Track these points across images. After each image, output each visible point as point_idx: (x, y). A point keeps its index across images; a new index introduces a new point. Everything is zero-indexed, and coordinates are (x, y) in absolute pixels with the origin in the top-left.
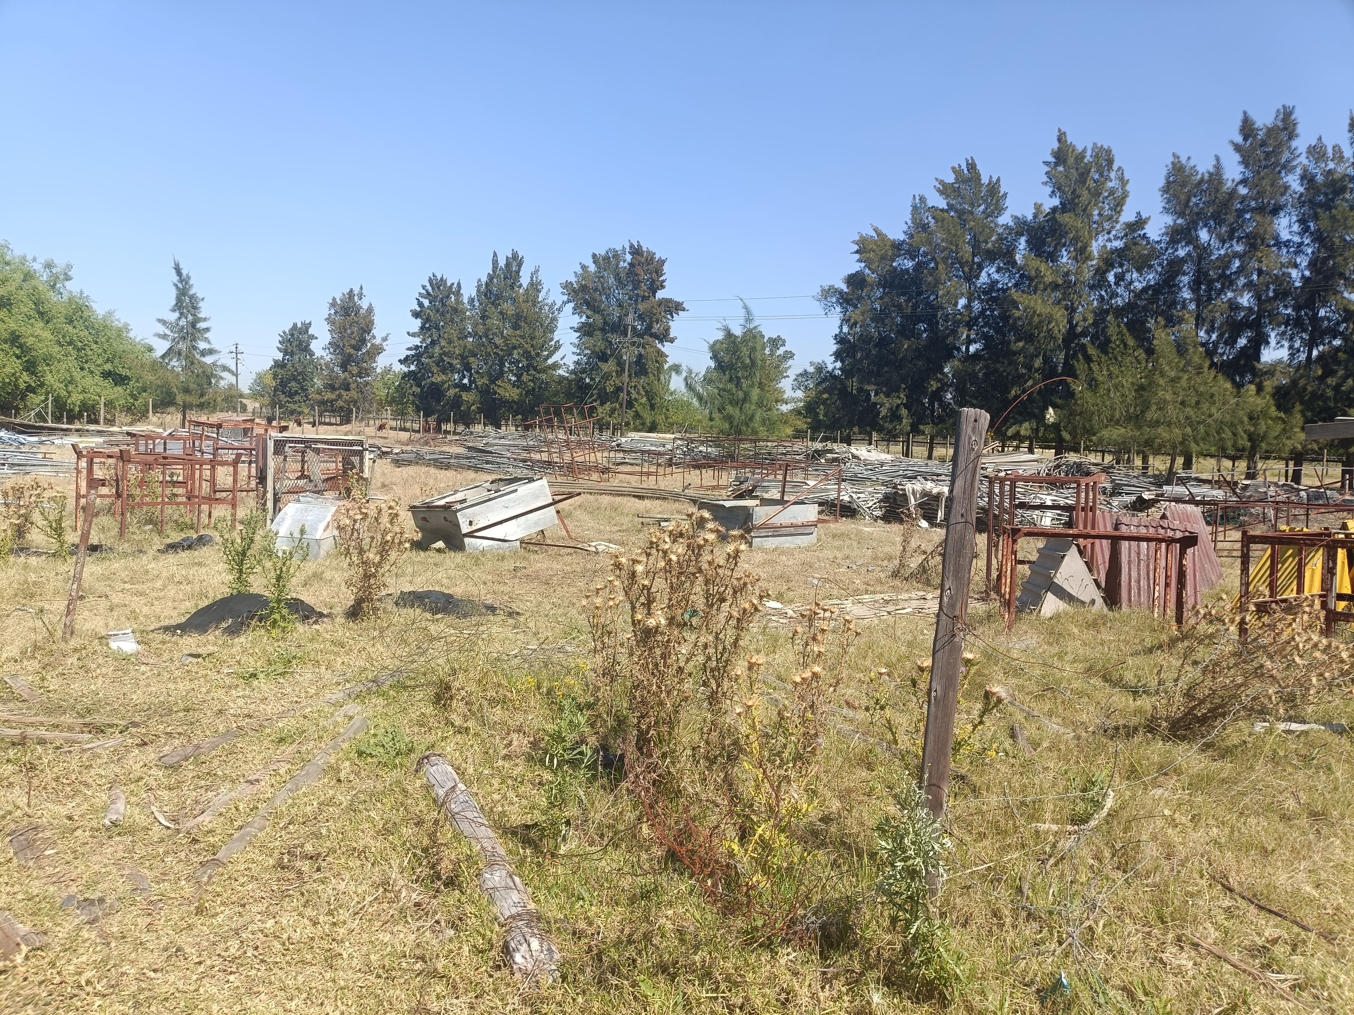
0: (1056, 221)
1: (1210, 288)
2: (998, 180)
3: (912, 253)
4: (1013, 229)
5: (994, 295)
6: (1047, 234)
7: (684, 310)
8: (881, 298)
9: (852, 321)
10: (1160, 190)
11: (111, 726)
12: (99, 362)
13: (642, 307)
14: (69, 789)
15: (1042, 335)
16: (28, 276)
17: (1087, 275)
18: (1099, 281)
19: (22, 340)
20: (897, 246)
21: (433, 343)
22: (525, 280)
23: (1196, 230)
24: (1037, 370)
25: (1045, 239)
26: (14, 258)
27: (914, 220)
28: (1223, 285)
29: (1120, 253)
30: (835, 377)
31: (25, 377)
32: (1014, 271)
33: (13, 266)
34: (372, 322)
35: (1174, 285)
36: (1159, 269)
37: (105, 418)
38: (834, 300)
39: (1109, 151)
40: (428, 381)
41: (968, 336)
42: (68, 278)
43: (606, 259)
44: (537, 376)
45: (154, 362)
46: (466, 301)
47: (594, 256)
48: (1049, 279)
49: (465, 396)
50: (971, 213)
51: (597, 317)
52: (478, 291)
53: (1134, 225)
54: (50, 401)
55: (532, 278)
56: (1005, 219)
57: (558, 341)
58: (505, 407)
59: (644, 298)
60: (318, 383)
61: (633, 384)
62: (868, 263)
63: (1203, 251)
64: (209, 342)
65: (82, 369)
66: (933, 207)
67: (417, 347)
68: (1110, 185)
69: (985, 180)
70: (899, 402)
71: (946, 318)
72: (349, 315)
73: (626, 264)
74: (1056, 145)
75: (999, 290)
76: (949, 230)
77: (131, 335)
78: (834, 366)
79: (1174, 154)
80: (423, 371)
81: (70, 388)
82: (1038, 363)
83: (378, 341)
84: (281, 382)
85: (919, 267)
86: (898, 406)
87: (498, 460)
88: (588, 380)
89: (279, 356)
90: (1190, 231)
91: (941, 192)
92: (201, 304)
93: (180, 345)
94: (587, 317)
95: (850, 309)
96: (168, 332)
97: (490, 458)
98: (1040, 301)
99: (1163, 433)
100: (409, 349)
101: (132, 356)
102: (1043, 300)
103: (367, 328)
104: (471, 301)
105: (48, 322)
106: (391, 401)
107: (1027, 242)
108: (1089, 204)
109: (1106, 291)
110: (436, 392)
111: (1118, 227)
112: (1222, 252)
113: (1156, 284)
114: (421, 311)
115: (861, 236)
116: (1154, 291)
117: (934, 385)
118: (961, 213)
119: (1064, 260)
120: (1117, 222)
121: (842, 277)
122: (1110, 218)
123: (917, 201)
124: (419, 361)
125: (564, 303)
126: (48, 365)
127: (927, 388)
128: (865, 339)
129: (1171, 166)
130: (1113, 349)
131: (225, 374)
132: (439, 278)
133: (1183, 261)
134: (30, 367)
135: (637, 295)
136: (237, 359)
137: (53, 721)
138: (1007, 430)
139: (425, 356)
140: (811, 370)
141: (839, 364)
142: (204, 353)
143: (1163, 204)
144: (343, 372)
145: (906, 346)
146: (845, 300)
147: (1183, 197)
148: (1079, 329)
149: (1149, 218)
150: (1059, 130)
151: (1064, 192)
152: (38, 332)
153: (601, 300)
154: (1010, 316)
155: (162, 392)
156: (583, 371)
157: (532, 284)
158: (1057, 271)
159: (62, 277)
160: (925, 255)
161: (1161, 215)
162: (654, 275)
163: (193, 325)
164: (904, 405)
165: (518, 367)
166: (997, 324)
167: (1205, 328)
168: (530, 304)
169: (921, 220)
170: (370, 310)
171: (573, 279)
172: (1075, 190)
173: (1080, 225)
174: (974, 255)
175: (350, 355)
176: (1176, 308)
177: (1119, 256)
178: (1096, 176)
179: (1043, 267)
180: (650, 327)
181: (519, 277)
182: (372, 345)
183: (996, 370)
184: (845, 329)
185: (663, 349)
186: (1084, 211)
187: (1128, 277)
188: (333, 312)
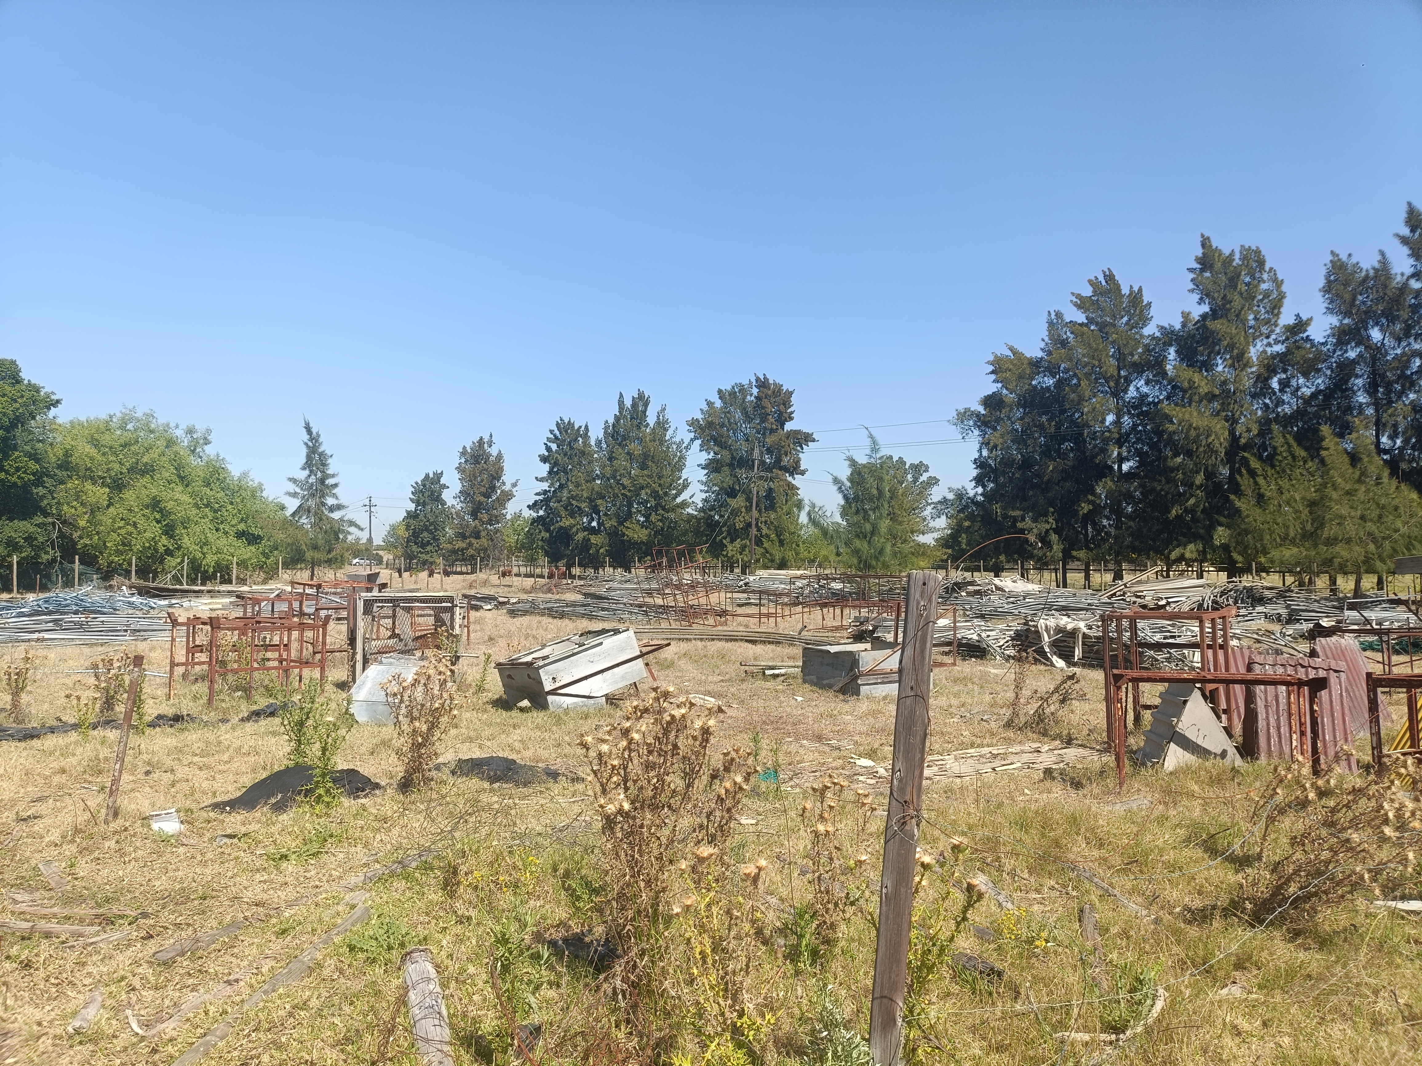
0: (1207, 329)
1: (1388, 391)
2: (1140, 289)
3: (1052, 370)
4: (1160, 340)
5: (1144, 409)
6: (1198, 342)
7: (814, 440)
8: (1022, 419)
9: (992, 444)
10: (1320, 290)
11: (121, 917)
12: (233, 522)
13: (770, 440)
14: (54, 990)
15: (1201, 449)
16: (170, 443)
17: (1247, 383)
18: (1261, 389)
19: (162, 505)
20: (1036, 365)
21: (561, 487)
22: (651, 419)
23: (1366, 329)
24: (1199, 487)
25: (1196, 348)
26: (158, 426)
27: (1051, 336)
28: (1403, 386)
29: (1283, 358)
30: (976, 504)
31: (164, 540)
32: (1165, 382)
33: (157, 434)
34: (501, 469)
35: (1347, 389)
36: (1329, 372)
37: (238, 578)
38: (971, 423)
39: (1258, 252)
40: (557, 525)
41: (1119, 454)
42: (207, 442)
43: (732, 393)
44: (666, 515)
45: (285, 520)
46: (593, 443)
47: (720, 391)
48: (1204, 389)
49: (594, 539)
50: (1114, 326)
51: (725, 453)
52: (605, 433)
53: (1294, 328)
54: (185, 564)
55: (658, 417)
56: (1150, 330)
57: (687, 480)
58: (634, 548)
59: (772, 431)
60: (449, 532)
61: (763, 519)
62: (1005, 382)
63: (1377, 352)
64: (337, 498)
65: (217, 530)
66: (1071, 322)
67: (545, 492)
68: (1264, 286)
69: (1125, 290)
70: (1048, 527)
71: (1094, 436)
72: (479, 463)
73: (753, 398)
74: (1199, 252)
75: (1149, 404)
76: (1089, 344)
77: (264, 494)
78: (974, 491)
79: (1332, 252)
80: (551, 516)
81: (205, 550)
82: (1199, 479)
83: (507, 487)
84: (414, 533)
85: (1060, 384)
86: (1047, 531)
87: (614, 606)
88: (717, 517)
89: (412, 507)
90: (1359, 330)
91: (1079, 307)
92: (330, 461)
93: (309, 503)
94: (715, 453)
95: (989, 431)
96: (298, 490)
97: (606, 605)
98: (1195, 414)
99: (1342, 551)
100: (537, 494)
101: (264, 516)
102: (1199, 412)
103: (497, 474)
104: (599, 442)
105: (187, 486)
106: (521, 547)
107: (1176, 352)
108: (1242, 308)
109: (1270, 398)
110: (564, 536)
111: (1278, 330)
112: (1399, 351)
113: (1326, 388)
114: (549, 456)
115: (996, 356)
116: (1327, 395)
117: (1085, 508)
118: (1102, 327)
119: (1220, 368)
120: (1276, 326)
121: (979, 399)
122: (1268, 322)
123: (1053, 316)
124: (547, 505)
125: (692, 440)
126: (185, 528)
127: (1078, 511)
128: (1007, 463)
129: (1330, 265)
130: (1280, 462)
131: (352, 529)
132: (566, 422)
133: (1354, 362)
134: (169, 531)
135: (765, 428)
136: (371, 512)
137: (67, 912)
138: (1170, 553)
139: (553, 500)
140: (951, 496)
141: (980, 490)
142: (332, 509)
143: (1326, 305)
144: (474, 520)
145: (1051, 468)
146: (983, 423)
147: (1347, 296)
148: (1243, 441)
149: (1310, 319)
150: (1202, 236)
151: (1213, 299)
152: (177, 496)
153: (729, 436)
154: (1163, 431)
155: (292, 550)
156: (712, 508)
157: (658, 423)
158: (1213, 381)
159: (202, 441)
160: (1066, 371)
161: (1325, 316)
162: (782, 407)
163: (322, 481)
164: (1054, 529)
165: (646, 507)
166: (1151, 439)
167: (1387, 434)
168: (657, 443)
169: (1059, 336)
170: (499, 456)
171: (699, 416)
172: (1225, 295)
173: (1234, 331)
174: (1119, 369)
175: (480, 503)
176: (1352, 413)
177: (1281, 361)
178: (1248, 279)
179: (1196, 378)
180: (778, 460)
181: (646, 416)
182: (502, 491)
183: (1153, 490)
184: (985, 453)
185: (794, 482)
186: (1237, 316)
187: (1294, 383)
188: (463, 460)
